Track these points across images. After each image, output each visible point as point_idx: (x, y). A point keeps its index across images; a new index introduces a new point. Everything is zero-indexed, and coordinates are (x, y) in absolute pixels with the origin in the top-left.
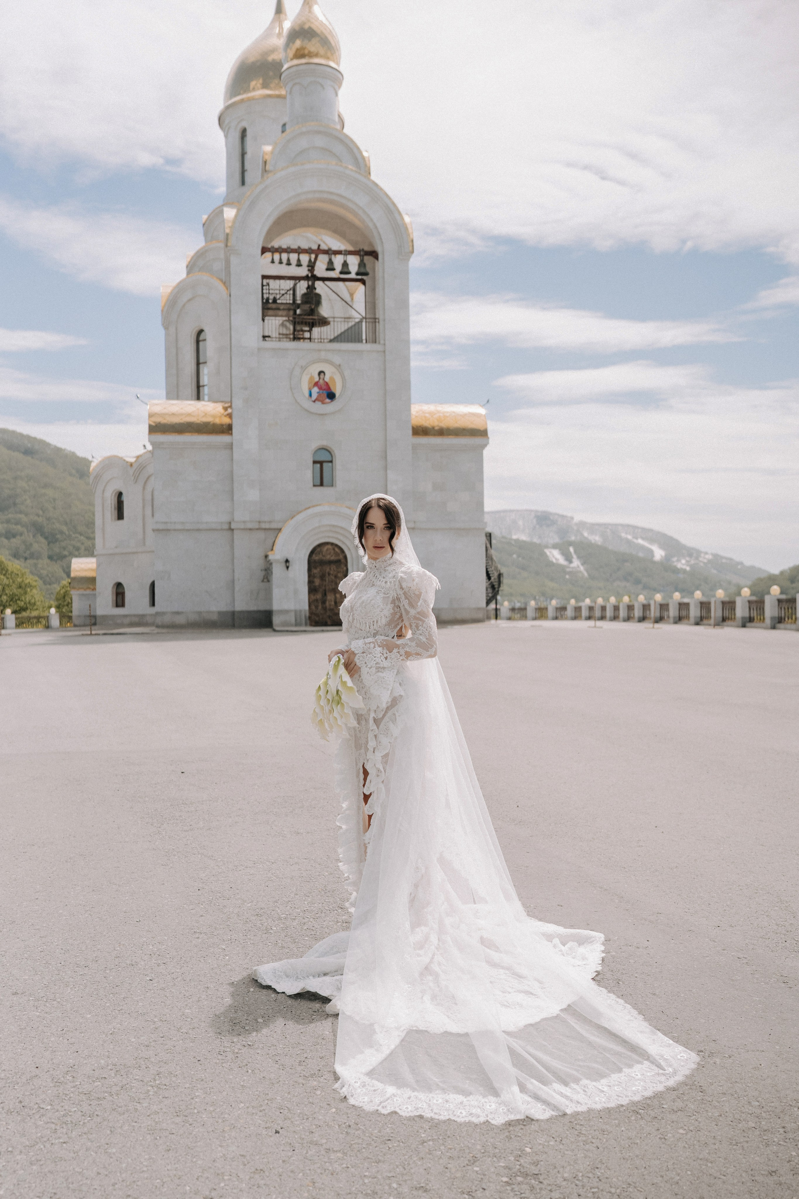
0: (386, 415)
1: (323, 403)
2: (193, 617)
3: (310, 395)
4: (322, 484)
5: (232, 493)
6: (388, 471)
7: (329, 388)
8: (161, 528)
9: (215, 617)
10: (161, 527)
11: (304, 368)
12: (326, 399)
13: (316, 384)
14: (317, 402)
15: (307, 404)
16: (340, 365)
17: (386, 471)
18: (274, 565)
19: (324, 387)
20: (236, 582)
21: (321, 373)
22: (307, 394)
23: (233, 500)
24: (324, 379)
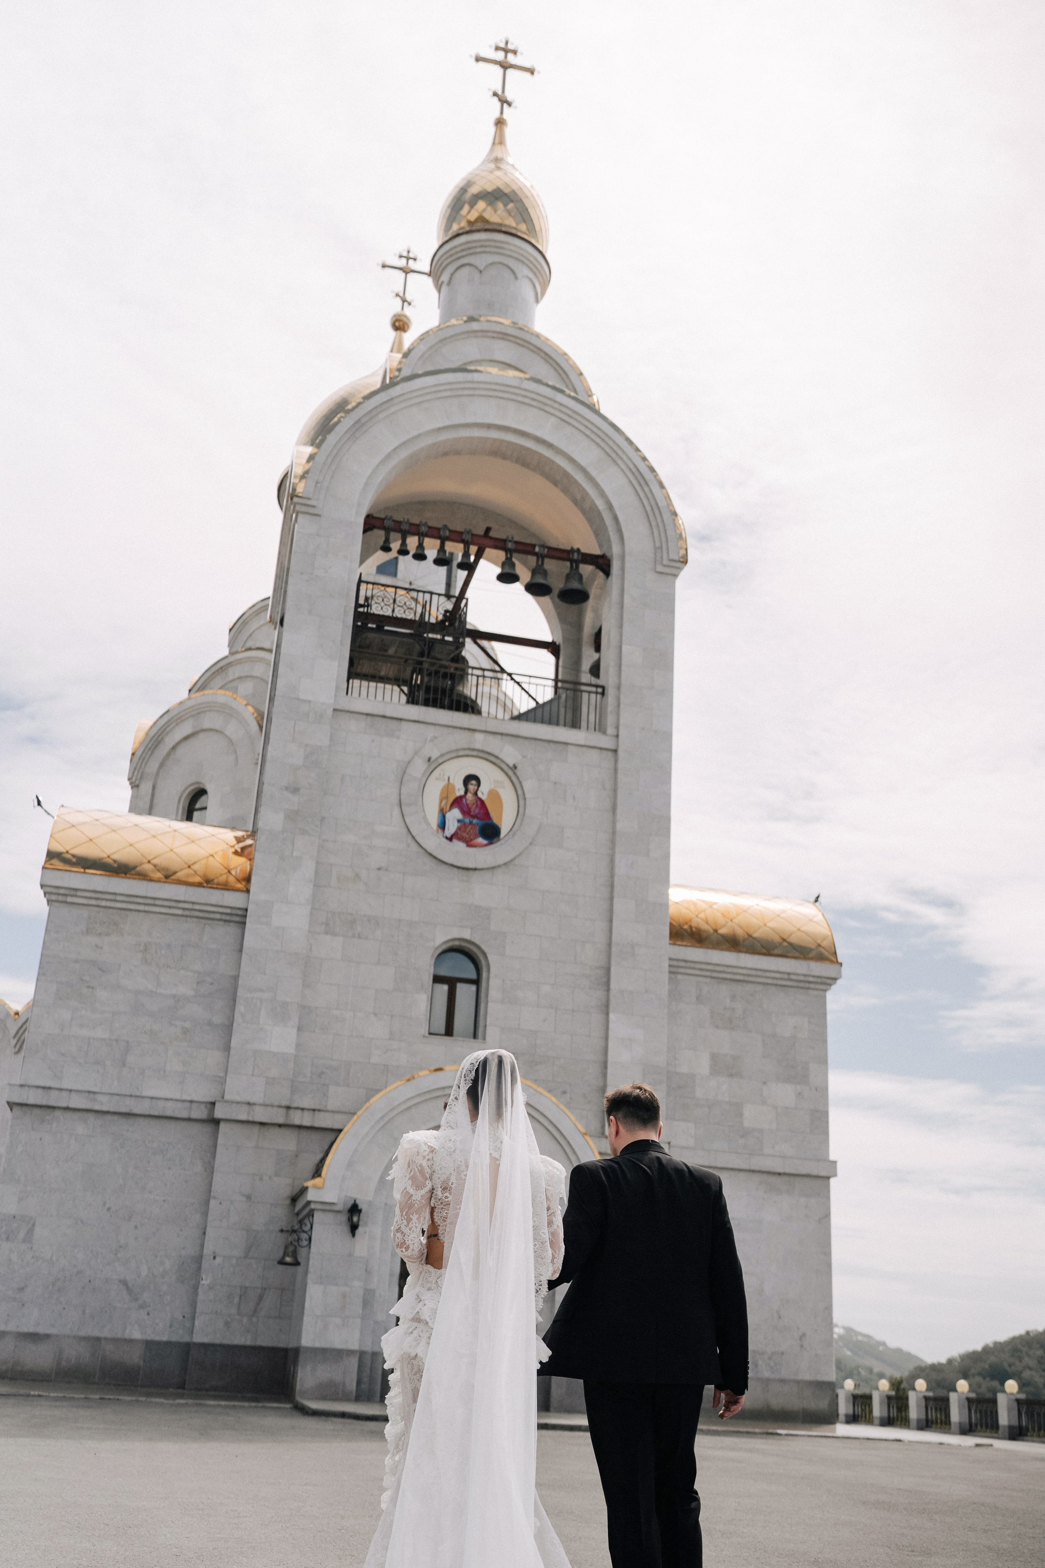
0: (612, 886)
1: (469, 844)
2: (75, 1353)
3: (442, 826)
4: (449, 1031)
5: (228, 1029)
6: (612, 1016)
7: (487, 814)
8: (31, 1101)
9: (135, 1357)
10: (33, 1097)
11: (433, 764)
12: (476, 837)
13: (458, 802)
14: (455, 841)
15: (434, 842)
16: (515, 767)
17: (607, 1014)
18: (318, 1217)
19: (475, 810)
20: (205, 1265)
21: (470, 779)
22: (434, 820)
23: (227, 1048)
24: (476, 794)
